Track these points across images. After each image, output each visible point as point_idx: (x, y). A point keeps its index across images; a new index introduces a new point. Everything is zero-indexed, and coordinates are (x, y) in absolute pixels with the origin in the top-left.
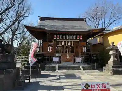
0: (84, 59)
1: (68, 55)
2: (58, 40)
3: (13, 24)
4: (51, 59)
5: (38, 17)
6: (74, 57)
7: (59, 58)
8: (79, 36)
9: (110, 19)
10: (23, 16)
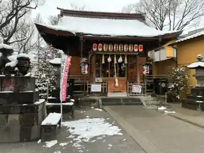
0: (145, 87)
1: (117, 80)
2: (100, 52)
3: (8, 22)
4: (88, 87)
5: (58, 8)
6: (128, 84)
7: (102, 85)
8: (137, 45)
9: (183, 17)
10: (25, 6)
